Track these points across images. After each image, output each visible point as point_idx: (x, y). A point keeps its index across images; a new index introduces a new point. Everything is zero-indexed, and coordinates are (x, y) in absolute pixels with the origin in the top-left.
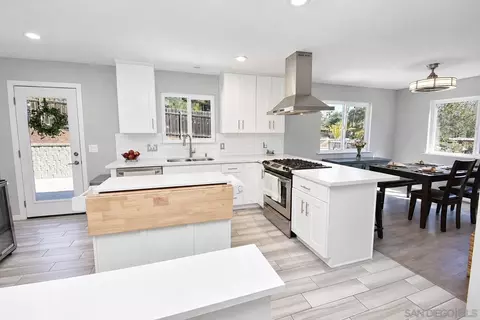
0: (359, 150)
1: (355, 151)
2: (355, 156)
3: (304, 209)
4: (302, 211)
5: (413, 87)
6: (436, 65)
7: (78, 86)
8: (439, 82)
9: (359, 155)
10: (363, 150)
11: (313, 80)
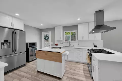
7: (50, 32)
11: (104, 21)
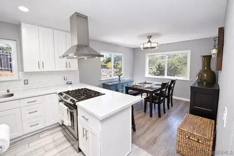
0: (119, 77)
1: (118, 77)
2: (118, 80)
3: (85, 133)
4: (84, 135)
5: (142, 46)
6: (151, 37)
8: (153, 45)
9: (120, 80)
10: (121, 77)
